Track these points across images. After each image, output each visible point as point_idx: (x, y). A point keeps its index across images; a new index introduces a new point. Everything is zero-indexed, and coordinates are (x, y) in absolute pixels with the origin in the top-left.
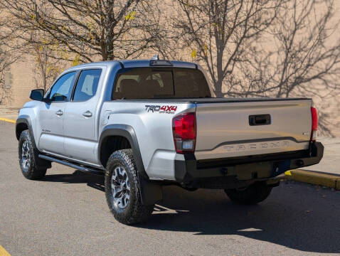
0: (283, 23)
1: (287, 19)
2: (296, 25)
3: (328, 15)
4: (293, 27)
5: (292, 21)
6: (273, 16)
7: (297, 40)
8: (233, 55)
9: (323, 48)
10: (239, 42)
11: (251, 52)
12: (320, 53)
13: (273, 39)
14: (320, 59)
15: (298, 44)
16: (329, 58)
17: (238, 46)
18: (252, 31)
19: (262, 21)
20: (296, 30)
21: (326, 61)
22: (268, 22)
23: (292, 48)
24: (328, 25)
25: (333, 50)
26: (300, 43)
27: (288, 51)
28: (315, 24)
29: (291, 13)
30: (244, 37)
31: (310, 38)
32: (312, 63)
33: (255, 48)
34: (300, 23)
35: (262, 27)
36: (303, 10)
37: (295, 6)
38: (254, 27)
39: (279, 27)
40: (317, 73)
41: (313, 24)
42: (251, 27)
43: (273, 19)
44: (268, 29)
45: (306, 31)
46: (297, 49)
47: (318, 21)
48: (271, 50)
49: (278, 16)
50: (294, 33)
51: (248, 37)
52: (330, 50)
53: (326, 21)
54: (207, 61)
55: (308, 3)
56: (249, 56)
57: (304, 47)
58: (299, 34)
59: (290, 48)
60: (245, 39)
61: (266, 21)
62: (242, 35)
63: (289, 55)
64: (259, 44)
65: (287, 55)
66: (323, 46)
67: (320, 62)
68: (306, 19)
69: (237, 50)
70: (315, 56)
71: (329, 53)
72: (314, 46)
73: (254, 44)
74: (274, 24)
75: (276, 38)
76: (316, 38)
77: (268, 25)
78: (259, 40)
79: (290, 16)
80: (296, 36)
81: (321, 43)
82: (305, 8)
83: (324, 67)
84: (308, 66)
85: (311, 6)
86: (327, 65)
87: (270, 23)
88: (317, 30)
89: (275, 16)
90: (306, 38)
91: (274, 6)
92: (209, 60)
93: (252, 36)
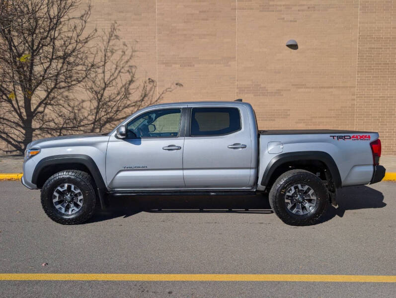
0: (94, 82)
1: (97, 80)
2: (105, 84)
3: (131, 81)
4: (103, 86)
5: (102, 81)
6: (84, 76)
7: (107, 94)
8: (43, 100)
9: (128, 101)
10: (49, 90)
11: (64, 99)
12: (126, 103)
13: (85, 92)
14: (126, 107)
15: (108, 96)
16: (134, 107)
17: (49, 93)
18: (63, 84)
19: (73, 79)
20: (105, 87)
21: (131, 109)
22: (80, 80)
23: (103, 99)
24: (132, 86)
25: (136, 102)
26: (110, 96)
27: (99, 100)
28: (122, 85)
29: (100, 76)
30: (55, 87)
31: (118, 94)
32: (121, 109)
33: (67, 97)
34: (109, 83)
35: (73, 83)
36: (111, 76)
37: (104, 72)
38: (65, 82)
39: (90, 84)
40: (125, 116)
41: (120, 85)
42: (62, 81)
43: (84, 78)
44: (79, 85)
45: (114, 89)
46: (107, 100)
47: (124, 83)
48: (83, 99)
49: (89, 76)
50: (104, 89)
51: (60, 88)
52: (134, 102)
53: (129, 84)
54: (12, 104)
55: (115, 72)
56: (61, 102)
57: (114, 99)
58: (108, 90)
59: (101, 99)
60: (56, 89)
61: (77, 79)
62: (53, 86)
63: (100, 103)
64: (71, 94)
65: (99, 103)
66: (129, 100)
67: (126, 109)
68: (114, 81)
69: (48, 96)
70: (123, 105)
71: (133, 104)
72: (121, 99)
73: (66, 94)
74: (85, 81)
75: (88, 91)
76: (122, 94)
77: (79, 82)
78: (71, 91)
79: (100, 78)
80: (106, 91)
81: (127, 98)
82: (113, 74)
83: (130, 112)
84: (117, 111)
85: (118, 75)
86: (132, 111)
87: (81, 81)
88: (123, 89)
89: (86, 76)
90: (114, 93)
91: (85, 69)
92: (14, 102)
93: (64, 88)
